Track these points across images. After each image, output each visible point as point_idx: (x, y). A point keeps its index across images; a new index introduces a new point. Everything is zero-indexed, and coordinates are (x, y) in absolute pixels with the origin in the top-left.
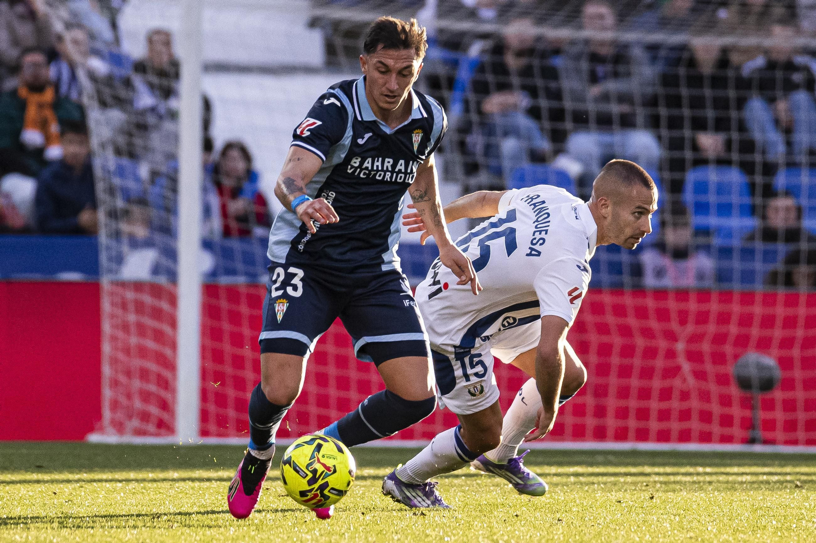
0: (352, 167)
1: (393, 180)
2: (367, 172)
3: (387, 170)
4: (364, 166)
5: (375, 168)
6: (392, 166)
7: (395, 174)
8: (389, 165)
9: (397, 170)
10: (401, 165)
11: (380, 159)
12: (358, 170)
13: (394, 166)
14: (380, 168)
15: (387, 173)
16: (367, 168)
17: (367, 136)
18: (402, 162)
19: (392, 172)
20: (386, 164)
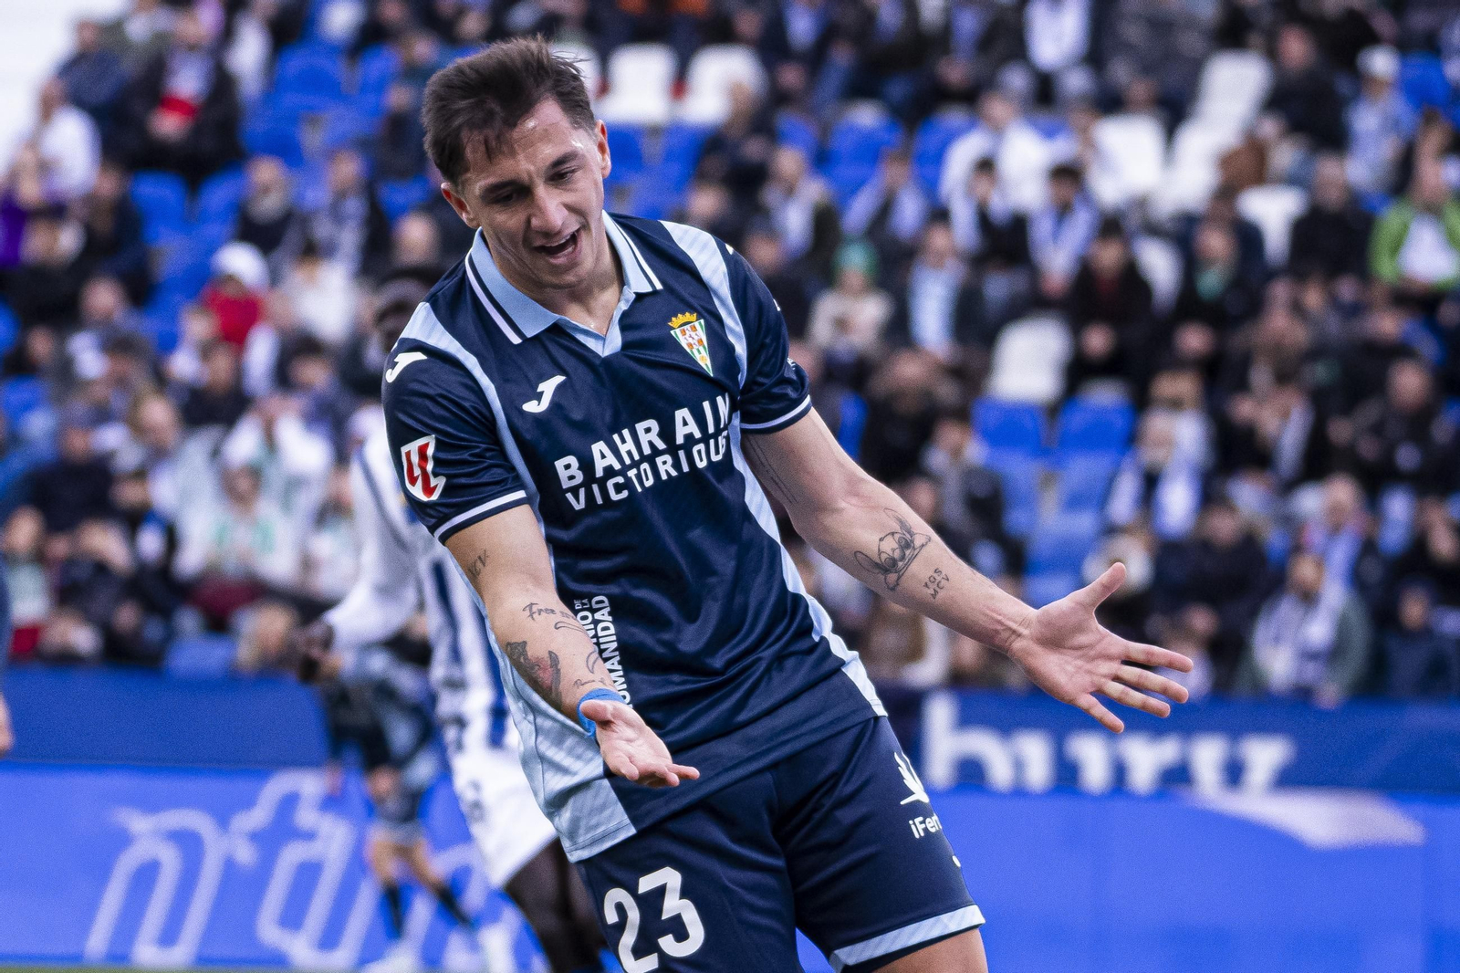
0: (575, 490)
1: (686, 468)
2: (620, 480)
3: (656, 452)
4: (599, 473)
5: (628, 461)
6: (661, 435)
7: (681, 454)
8: (654, 436)
9: (680, 440)
10: (684, 422)
11: (626, 432)
12: (595, 488)
13: (667, 432)
14: (637, 457)
15: (659, 460)
16: (610, 472)
17: (548, 387)
18: (682, 414)
19: (672, 449)
20: (644, 439)
